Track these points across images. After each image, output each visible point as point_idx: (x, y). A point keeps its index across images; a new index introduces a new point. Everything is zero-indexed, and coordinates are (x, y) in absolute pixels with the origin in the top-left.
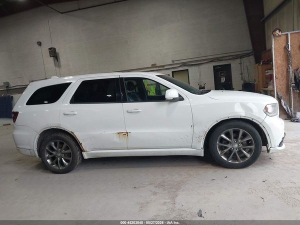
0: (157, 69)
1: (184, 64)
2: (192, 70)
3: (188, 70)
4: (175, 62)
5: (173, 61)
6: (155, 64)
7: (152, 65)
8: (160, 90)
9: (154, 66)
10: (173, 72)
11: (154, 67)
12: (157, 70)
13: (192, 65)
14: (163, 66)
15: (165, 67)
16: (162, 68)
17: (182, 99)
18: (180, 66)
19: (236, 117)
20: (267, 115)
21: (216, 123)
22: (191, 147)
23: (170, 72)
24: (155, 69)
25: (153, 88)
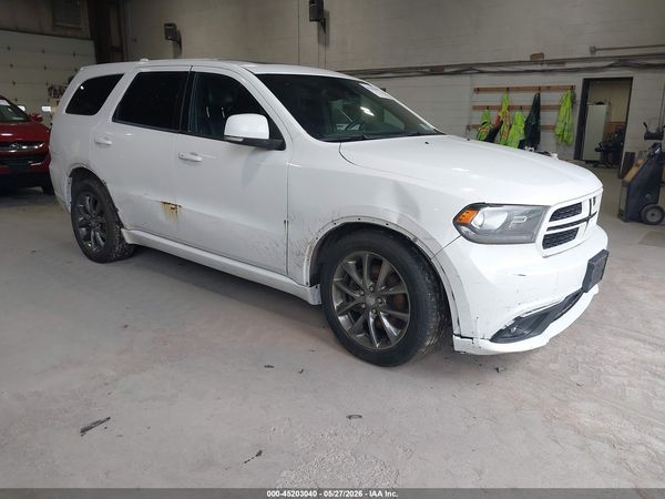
0: (545, 67)
1: (623, 62)
2: (643, 82)
3: (631, 79)
4: (598, 54)
5: (594, 50)
6: (542, 55)
7: (533, 56)
8: (537, 124)
9: (537, 58)
10: (587, 83)
11: (536, 63)
12: (543, 71)
14: (562, 62)
15: (568, 66)
16: (559, 66)
17: (282, 147)
18: (611, 66)
19: (376, 222)
20: (462, 234)
21: (331, 227)
22: (287, 274)
23: (577, 81)
24: (539, 67)
25: (520, 119)
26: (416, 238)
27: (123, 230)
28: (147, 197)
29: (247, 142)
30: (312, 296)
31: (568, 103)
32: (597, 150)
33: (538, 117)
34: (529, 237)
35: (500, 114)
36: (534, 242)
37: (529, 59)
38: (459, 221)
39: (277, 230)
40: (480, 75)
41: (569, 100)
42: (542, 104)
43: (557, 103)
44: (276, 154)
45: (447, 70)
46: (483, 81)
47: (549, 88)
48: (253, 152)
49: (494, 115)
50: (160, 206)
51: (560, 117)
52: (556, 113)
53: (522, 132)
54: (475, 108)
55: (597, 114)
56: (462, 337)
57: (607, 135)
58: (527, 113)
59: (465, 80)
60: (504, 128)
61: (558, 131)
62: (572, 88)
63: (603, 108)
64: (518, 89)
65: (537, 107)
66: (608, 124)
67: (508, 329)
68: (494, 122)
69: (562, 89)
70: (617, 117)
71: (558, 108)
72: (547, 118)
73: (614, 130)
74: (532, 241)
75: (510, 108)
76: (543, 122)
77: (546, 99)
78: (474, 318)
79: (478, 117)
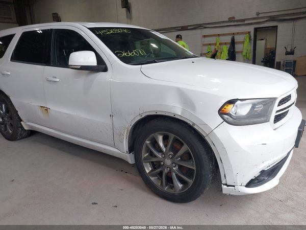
0: (236, 23)
2: (282, 28)
3: (277, 26)
4: (260, 15)
5: (258, 14)
6: (234, 18)
7: (229, 18)
8: (234, 51)
9: (231, 19)
10: (256, 30)
11: (231, 22)
12: (235, 25)
13: (284, 20)
14: (243, 20)
15: (246, 22)
16: (242, 22)
17: (105, 70)
18: (267, 21)
19: (167, 114)
20: (225, 120)
21: (139, 118)
22: (114, 146)
23: (251, 29)
24: (232, 24)
25: (225, 49)
26: (194, 124)
27: (22, 123)
28: (32, 104)
29: (83, 68)
30: (130, 159)
31: (248, 40)
32: (262, 62)
33: (234, 48)
34: (265, 119)
35: (216, 47)
36: (268, 121)
37: (228, 20)
38: (222, 112)
39: (106, 121)
40: (205, 29)
41: (248, 38)
42: (235, 41)
43: (242, 40)
44: (102, 74)
45: (189, 28)
46: (207, 32)
47: (238, 33)
48: (89, 74)
49: (213, 48)
50: (39, 109)
51: (244, 47)
52: (242, 45)
53: (227, 55)
54: (204, 45)
55: (261, 44)
56: (228, 186)
57: (266, 54)
58: (229, 46)
59: (198, 32)
60: (218, 54)
61: (244, 54)
62: (249, 33)
63: (263, 42)
64: (224, 35)
65: (233, 43)
66: (266, 49)
67: (256, 178)
68: (213, 51)
69: (245, 33)
70: (271, 45)
71: (243, 42)
72: (238, 48)
73: (269, 52)
74: (267, 121)
75: (220, 44)
76: (236, 50)
77: (238, 38)
78: (235, 173)
79: (205, 50)
